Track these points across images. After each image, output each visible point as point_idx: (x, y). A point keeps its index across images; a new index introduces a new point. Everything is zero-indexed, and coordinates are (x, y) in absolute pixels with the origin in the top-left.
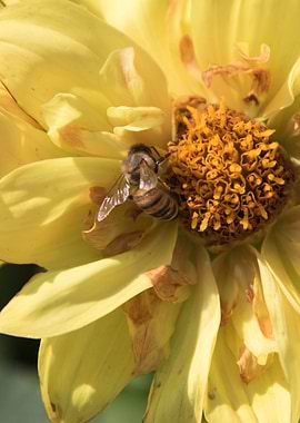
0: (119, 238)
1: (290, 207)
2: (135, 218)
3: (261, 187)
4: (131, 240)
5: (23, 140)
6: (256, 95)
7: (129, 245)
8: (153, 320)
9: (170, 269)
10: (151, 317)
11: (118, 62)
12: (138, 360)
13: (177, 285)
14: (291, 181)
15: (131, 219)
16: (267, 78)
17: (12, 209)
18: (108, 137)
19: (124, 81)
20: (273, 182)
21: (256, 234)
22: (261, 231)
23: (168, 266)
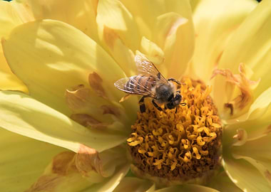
0: (87, 116)
1: (196, 183)
2: (105, 112)
3: (185, 151)
4: (91, 122)
5: (81, 14)
6: (234, 106)
7: (88, 123)
8: (64, 177)
9: (97, 155)
10: (65, 175)
11: (173, 21)
12: (34, 187)
13: (93, 168)
14: (208, 167)
15: (102, 111)
16: (247, 101)
17: (38, 40)
18: (130, 54)
19: (167, 34)
20: (195, 155)
21: (162, 179)
22: (166, 179)
23: (97, 153)
